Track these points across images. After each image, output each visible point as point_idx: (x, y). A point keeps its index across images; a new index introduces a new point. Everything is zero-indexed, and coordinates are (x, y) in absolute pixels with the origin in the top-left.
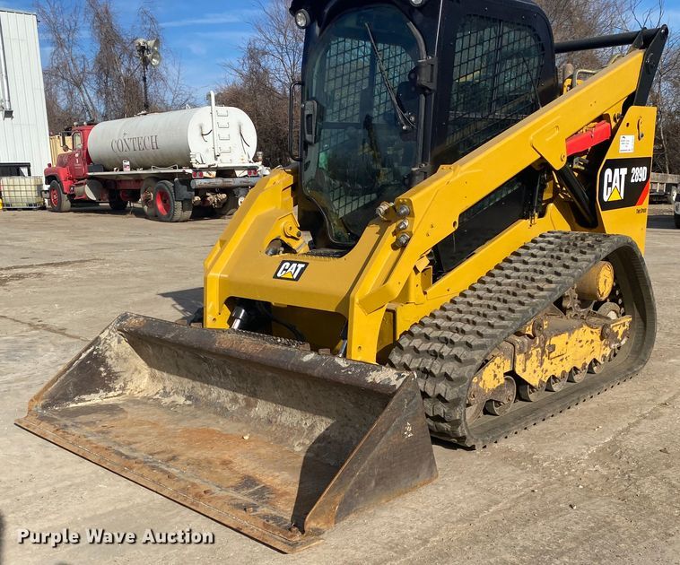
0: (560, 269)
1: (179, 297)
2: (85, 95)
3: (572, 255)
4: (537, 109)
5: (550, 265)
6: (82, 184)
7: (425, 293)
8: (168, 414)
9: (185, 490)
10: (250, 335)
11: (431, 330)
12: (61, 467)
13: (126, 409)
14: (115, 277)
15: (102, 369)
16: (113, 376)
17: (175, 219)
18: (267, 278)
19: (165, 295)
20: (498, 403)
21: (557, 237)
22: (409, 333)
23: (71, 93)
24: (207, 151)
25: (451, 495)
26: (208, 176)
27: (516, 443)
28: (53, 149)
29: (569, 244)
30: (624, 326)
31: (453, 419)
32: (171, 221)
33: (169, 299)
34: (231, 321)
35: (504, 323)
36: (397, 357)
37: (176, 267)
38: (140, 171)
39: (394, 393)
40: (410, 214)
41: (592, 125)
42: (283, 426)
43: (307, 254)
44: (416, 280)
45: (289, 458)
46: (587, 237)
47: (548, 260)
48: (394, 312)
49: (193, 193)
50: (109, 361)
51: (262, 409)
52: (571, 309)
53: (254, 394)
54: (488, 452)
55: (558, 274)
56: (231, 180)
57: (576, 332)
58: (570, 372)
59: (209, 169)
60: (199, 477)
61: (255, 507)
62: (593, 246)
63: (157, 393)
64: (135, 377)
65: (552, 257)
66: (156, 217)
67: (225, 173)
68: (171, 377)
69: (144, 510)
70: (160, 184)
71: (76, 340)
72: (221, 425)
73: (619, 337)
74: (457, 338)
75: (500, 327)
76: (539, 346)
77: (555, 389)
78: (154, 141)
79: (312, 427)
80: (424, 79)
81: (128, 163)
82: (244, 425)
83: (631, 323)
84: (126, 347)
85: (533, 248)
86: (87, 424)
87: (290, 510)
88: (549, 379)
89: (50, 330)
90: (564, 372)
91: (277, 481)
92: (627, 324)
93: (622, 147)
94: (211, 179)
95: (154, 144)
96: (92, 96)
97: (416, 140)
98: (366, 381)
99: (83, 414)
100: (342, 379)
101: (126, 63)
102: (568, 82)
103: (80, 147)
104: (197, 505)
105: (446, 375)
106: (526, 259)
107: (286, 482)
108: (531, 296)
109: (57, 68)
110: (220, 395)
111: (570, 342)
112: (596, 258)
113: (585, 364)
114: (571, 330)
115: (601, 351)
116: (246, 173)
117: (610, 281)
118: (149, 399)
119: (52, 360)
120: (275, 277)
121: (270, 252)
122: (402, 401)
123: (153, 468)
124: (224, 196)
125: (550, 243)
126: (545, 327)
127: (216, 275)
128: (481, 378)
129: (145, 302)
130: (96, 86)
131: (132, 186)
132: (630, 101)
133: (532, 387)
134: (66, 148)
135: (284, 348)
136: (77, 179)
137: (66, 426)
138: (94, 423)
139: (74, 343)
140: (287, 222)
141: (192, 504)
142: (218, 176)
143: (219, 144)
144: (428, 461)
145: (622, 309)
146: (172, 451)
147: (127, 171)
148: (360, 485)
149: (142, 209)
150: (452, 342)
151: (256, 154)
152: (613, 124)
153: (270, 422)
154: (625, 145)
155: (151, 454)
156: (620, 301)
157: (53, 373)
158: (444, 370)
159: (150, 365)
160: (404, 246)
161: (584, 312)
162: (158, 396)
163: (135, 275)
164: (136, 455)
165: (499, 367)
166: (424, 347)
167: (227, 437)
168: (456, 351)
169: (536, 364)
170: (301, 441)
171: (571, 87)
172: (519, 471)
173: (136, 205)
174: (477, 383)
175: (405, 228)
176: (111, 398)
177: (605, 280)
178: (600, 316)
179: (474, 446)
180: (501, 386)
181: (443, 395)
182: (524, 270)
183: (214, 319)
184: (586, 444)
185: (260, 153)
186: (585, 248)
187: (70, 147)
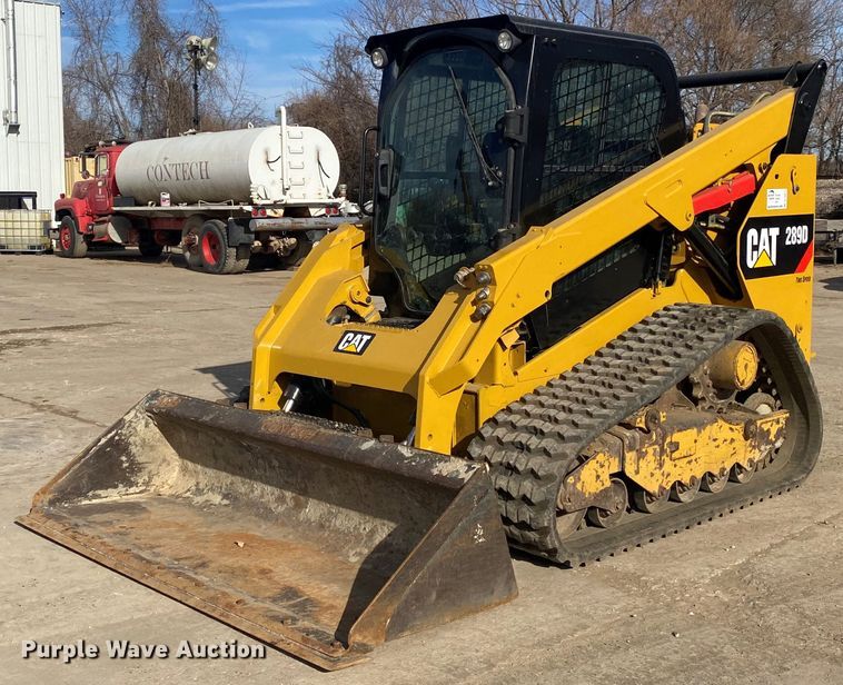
0: (680, 350)
1: (222, 373)
2: (115, 103)
3: (697, 333)
4: (658, 158)
5: (670, 344)
6: (104, 222)
7: (516, 374)
8: (200, 515)
9: (214, 599)
10: (302, 418)
11: (518, 417)
12: (69, 572)
13: (149, 508)
14: (143, 346)
15: (124, 458)
16: (135, 468)
17: (225, 271)
18: (326, 351)
19: (205, 371)
20: (604, 512)
21: (685, 311)
22: (493, 421)
23: (96, 100)
24: (273, 182)
25: (531, 617)
26: (273, 214)
27: (625, 562)
28: (68, 174)
29: (696, 319)
30: (778, 422)
31: (540, 526)
32: (221, 273)
33: (210, 375)
34: (282, 402)
35: (605, 411)
36: (477, 449)
37: (223, 335)
38: (182, 207)
39: (462, 487)
40: (492, 282)
41: (730, 177)
42: (337, 531)
43: (376, 324)
44: (503, 358)
45: (341, 570)
46: (720, 312)
47: (668, 339)
48: (476, 395)
49: (253, 236)
50: (133, 449)
51: (313, 510)
52: (703, 399)
53: (304, 492)
54: (587, 571)
55: (678, 355)
56: (303, 220)
57: (708, 427)
58: (704, 478)
59: (275, 206)
60: (232, 587)
61: (294, 620)
62: (724, 323)
63: (189, 490)
64: (163, 469)
65: (674, 334)
66: (201, 267)
67: (294, 211)
68: (207, 470)
69: (165, 620)
70: (209, 224)
71: (90, 426)
72: (262, 530)
73: (772, 437)
74: (547, 427)
75: (599, 416)
76: (656, 443)
77: (682, 499)
78: (204, 168)
79: (373, 532)
80: (512, 131)
81: (168, 196)
82: (291, 530)
83: (787, 419)
84: (154, 432)
85: (653, 323)
86: (103, 524)
87: (335, 625)
88: (674, 484)
89: (57, 412)
90: (693, 478)
91: (325, 593)
92: (782, 421)
93: (770, 203)
94: (277, 219)
95: (204, 173)
96: (123, 104)
97: (504, 197)
98: (431, 474)
99: (97, 513)
100: (404, 471)
101: (172, 63)
102: (699, 126)
103: (106, 173)
104: (227, 616)
105: (532, 471)
106: (642, 336)
107: (334, 595)
108: (642, 381)
109: (82, 68)
110: (264, 492)
111: (700, 440)
112: (726, 337)
113: (724, 469)
114: (700, 426)
115: (746, 454)
116: (323, 211)
117: (753, 366)
118: (178, 497)
119: (60, 449)
120: (336, 349)
121: (333, 321)
122: (471, 496)
123: (179, 574)
124: (293, 240)
125: (674, 317)
126: (662, 419)
127: (267, 346)
128: (579, 479)
129: (179, 379)
130: (130, 92)
131: (171, 226)
132: (780, 149)
133: (648, 494)
134: (86, 174)
135: (341, 434)
136: (98, 215)
137: (76, 525)
138: (111, 523)
139: (88, 429)
140: (355, 285)
141: (222, 615)
142: (285, 215)
143: (289, 173)
144: (506, 574)
145: (778, 402)
146: (202, 557)
147: (166, 206)
148: (418, 597)
149: (182, 256)
150: (542, 433)
151: (337, 187)
152: (759, 175)
153: (322, 526)
154: (774, 200)
155: (176, 560)
156: (774, 392)
157: (61, 465)
158: (530, 465)
159: (182, 455)
160: (484, 318)
161: (722, 404)
162: (188, 494)
163: (169, 344)
164: (158, 560)
165: (602, 466)
166: (509, 437)
167: (270, 544)
168: (545, 443)
169: (653, 465)
170: (358, 550)
171: (703, 132)
172: (620, 594)
173: (175, 250)
174: (574, 484)
175: (486, 297)
176: (132, 495)
177: (746, 365)
178: (746, 410)
179: (568, 562)
180: (606, 490)
181: (528, 496)
182: (638, 350)
183: (263, 399)
184: (710, 566)
185: (344, 186)
186: (714, 325)
187: (92, 172)
